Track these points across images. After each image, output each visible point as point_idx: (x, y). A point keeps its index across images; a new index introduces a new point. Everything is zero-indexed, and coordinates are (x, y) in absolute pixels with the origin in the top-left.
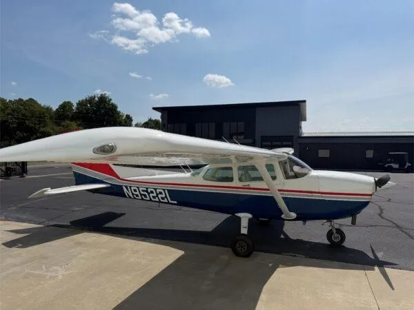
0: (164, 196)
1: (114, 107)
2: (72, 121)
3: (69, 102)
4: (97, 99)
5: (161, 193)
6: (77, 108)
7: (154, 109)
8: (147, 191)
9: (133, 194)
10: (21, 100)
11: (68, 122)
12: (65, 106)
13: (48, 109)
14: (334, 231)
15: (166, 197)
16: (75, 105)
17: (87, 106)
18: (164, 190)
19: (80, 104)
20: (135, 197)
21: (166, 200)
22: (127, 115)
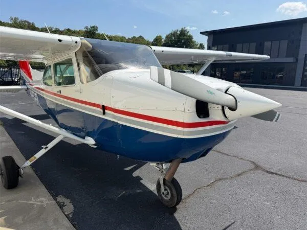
1: (190, 38)
3: (160, 37)
6: (165, 41)
7: (201, 33)
10: (134, 37)
12: (158, 39)
16: (164, 38)
17: (172, 38)
19: (167, 37)
22: (201, 44)
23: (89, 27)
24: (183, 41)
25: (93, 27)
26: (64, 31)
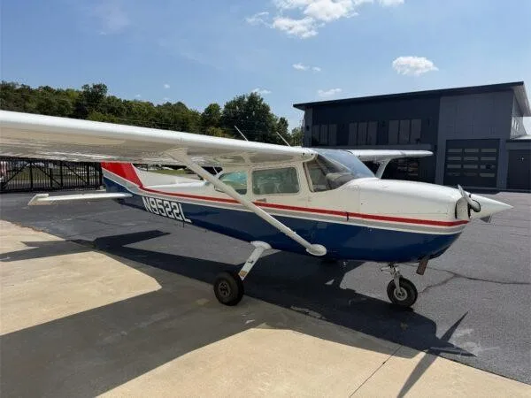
0: (178, 211)
1: (266, 109)
2: (217, 127)
3: (215, 105)
4: (246, 100)
5: (175, 207)
6: (225, 112)
7: (295, 106)
8: (162, 204)
9: (152, 208)
10: (169, 104)
11: (213, 128)
12: (212, 109)
13: (195, 114)
14: (397, 282)
15: (180, 213)
16: (222, 108)
17: (235, 108)
18: (178, 203)
19: (228, 106)
20: (153, 212)
21: (180, 218)
22: (281, 119)
23: (91, 86)
24: (254, 113)
25: (99, 86)
26: (37, 90)
